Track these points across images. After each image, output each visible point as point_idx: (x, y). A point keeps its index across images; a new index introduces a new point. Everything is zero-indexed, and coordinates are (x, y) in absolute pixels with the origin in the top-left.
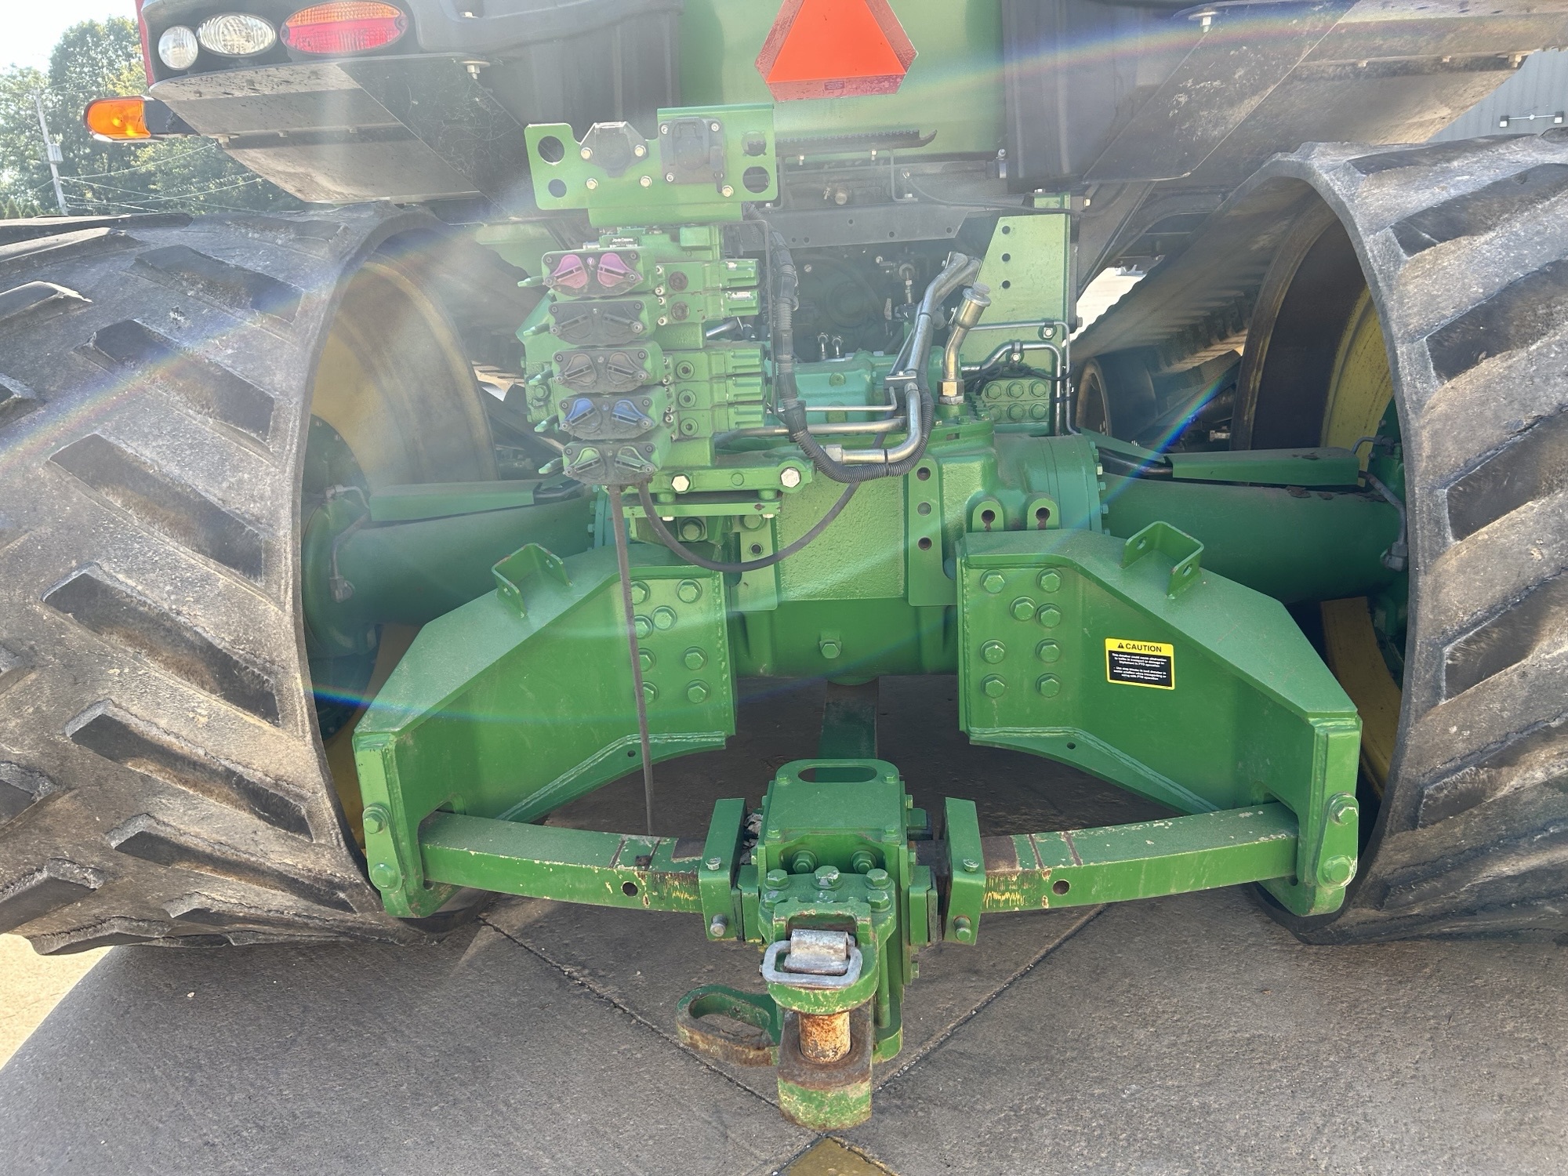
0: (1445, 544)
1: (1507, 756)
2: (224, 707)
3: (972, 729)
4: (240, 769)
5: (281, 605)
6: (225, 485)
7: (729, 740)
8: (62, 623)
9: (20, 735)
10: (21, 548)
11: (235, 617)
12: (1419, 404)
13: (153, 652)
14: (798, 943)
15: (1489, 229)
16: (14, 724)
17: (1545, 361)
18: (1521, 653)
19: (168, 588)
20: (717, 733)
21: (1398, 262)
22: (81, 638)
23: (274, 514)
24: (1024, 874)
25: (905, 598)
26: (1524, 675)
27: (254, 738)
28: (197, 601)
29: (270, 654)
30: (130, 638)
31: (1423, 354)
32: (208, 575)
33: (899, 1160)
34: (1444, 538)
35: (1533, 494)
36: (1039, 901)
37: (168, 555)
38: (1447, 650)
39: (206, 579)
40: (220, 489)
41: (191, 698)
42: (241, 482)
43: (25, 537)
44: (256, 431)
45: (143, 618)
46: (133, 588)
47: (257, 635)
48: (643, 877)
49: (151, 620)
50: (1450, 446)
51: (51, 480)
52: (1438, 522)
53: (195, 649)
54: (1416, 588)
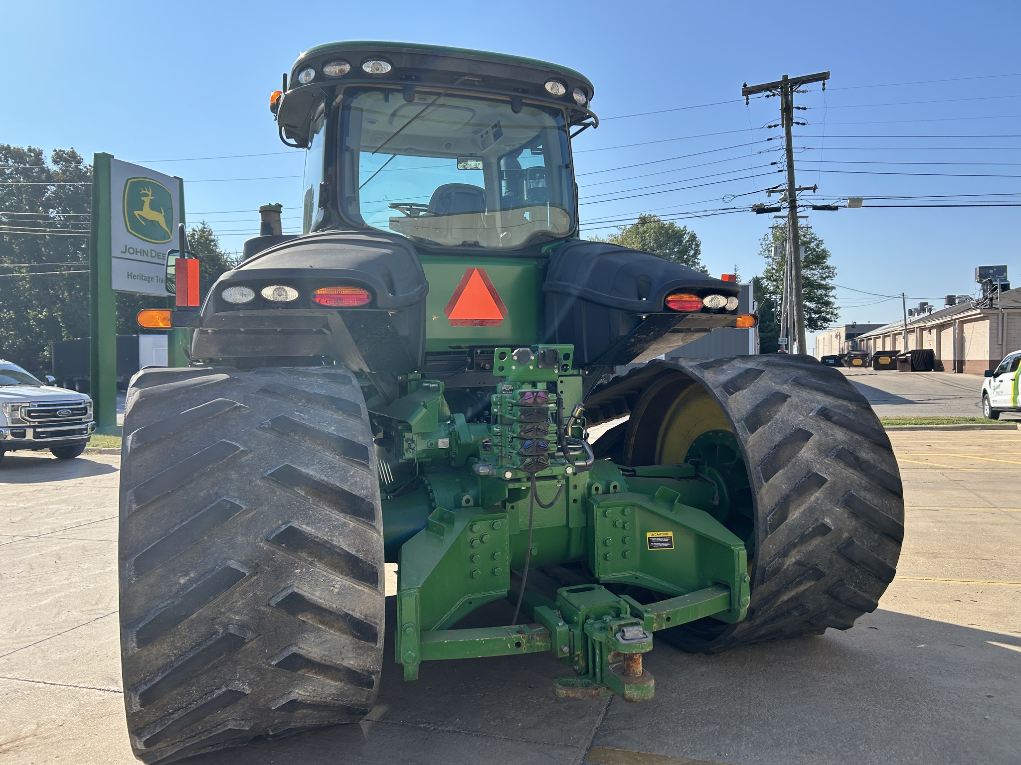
0: (762, 484)
1: (785, 554)
2: (348, 582)
3: (601, 576)
4: (351, 612)
5: (379, 533)
6: (349, 483)
7: (508, 592)
8: (274, 550)
9: (242, 609)
10: (253, 517)
11: (358, 541)
12: (746, 442)
13: (320, 559)
14: (627, 631)
15: (745, 388)
16: (240, 603)
17: (773, 428)
18: (786, 518)
19: (327, 530)
20: (503, 590)
21: (727, 398)
22: (283, 557)
23: (373, 495)
24: (658, 615)
25: (567, 525)
26: (786, 526)
27: (359, 596)
28: (340, 535)
29: (373, 555)
30: (310, 554)
31: (743, 426)
32: (345, 523)
33: (624, 747)
34: (762, 483)
35: (780, 468)
36: (662, 626)
37: (326, 515)
38: (768, 518)
39: (344, 524)
40: (347, 485)
41: (334, 580)
42: (356, 482)
43: (255, 512)
44: (364, 460)
45: (318, 543)
46: (311, 531)
47: (368, 547)
48: (524, 638)
49: (322, 544)
50: (756, 454)
51: (264, 486)
52: (759, 478)
53: (341, 556)
54: (756, 499)
